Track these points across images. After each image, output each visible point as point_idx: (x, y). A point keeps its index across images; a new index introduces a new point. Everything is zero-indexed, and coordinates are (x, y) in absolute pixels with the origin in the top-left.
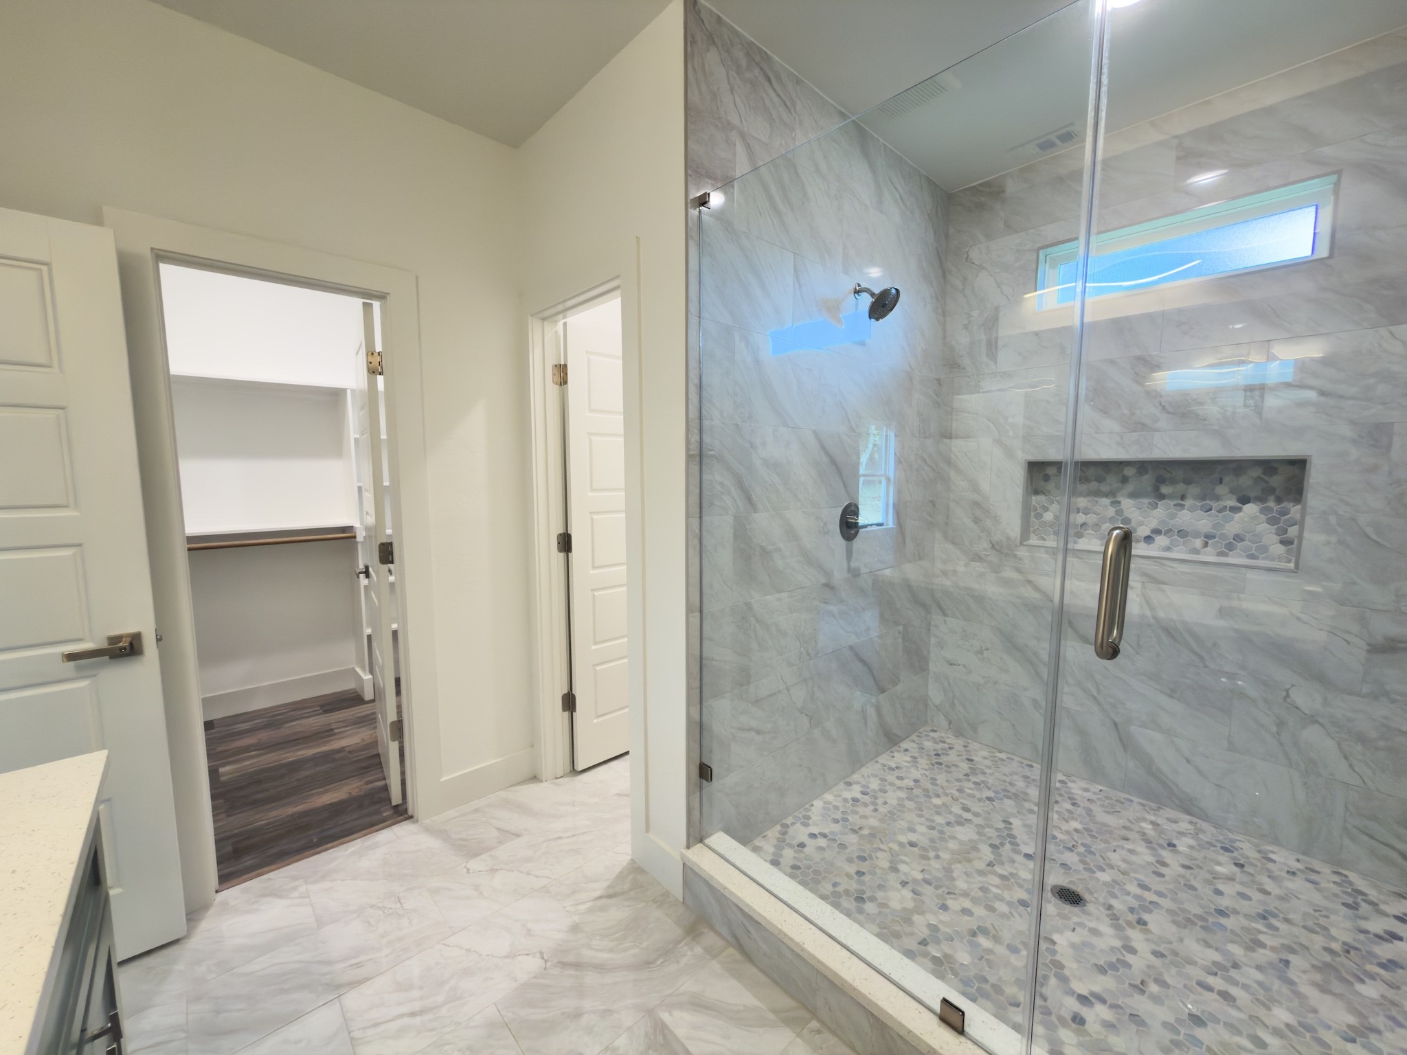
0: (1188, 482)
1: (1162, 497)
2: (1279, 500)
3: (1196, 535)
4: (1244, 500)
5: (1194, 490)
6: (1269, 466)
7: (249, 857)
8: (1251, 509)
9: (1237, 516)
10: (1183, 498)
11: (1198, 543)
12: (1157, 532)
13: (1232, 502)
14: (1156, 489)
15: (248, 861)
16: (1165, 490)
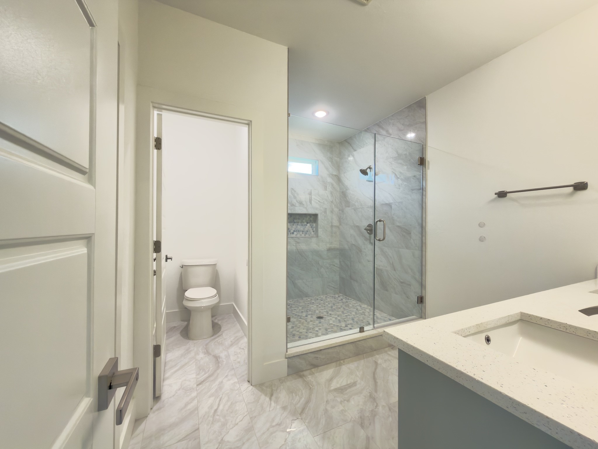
0: (299, 219)
1: (294, 223)
2: (312, 223)
3: (301, 231)
4: (307, 223)
5: (300, 221)
6: (310, 215)
8: (308, 225)
9: (307, 226)
10: (298, 223)
11: (301, 233)
12: (294, 231)
13: (305, 224)
14: (294, 221)
16: (295, 221)
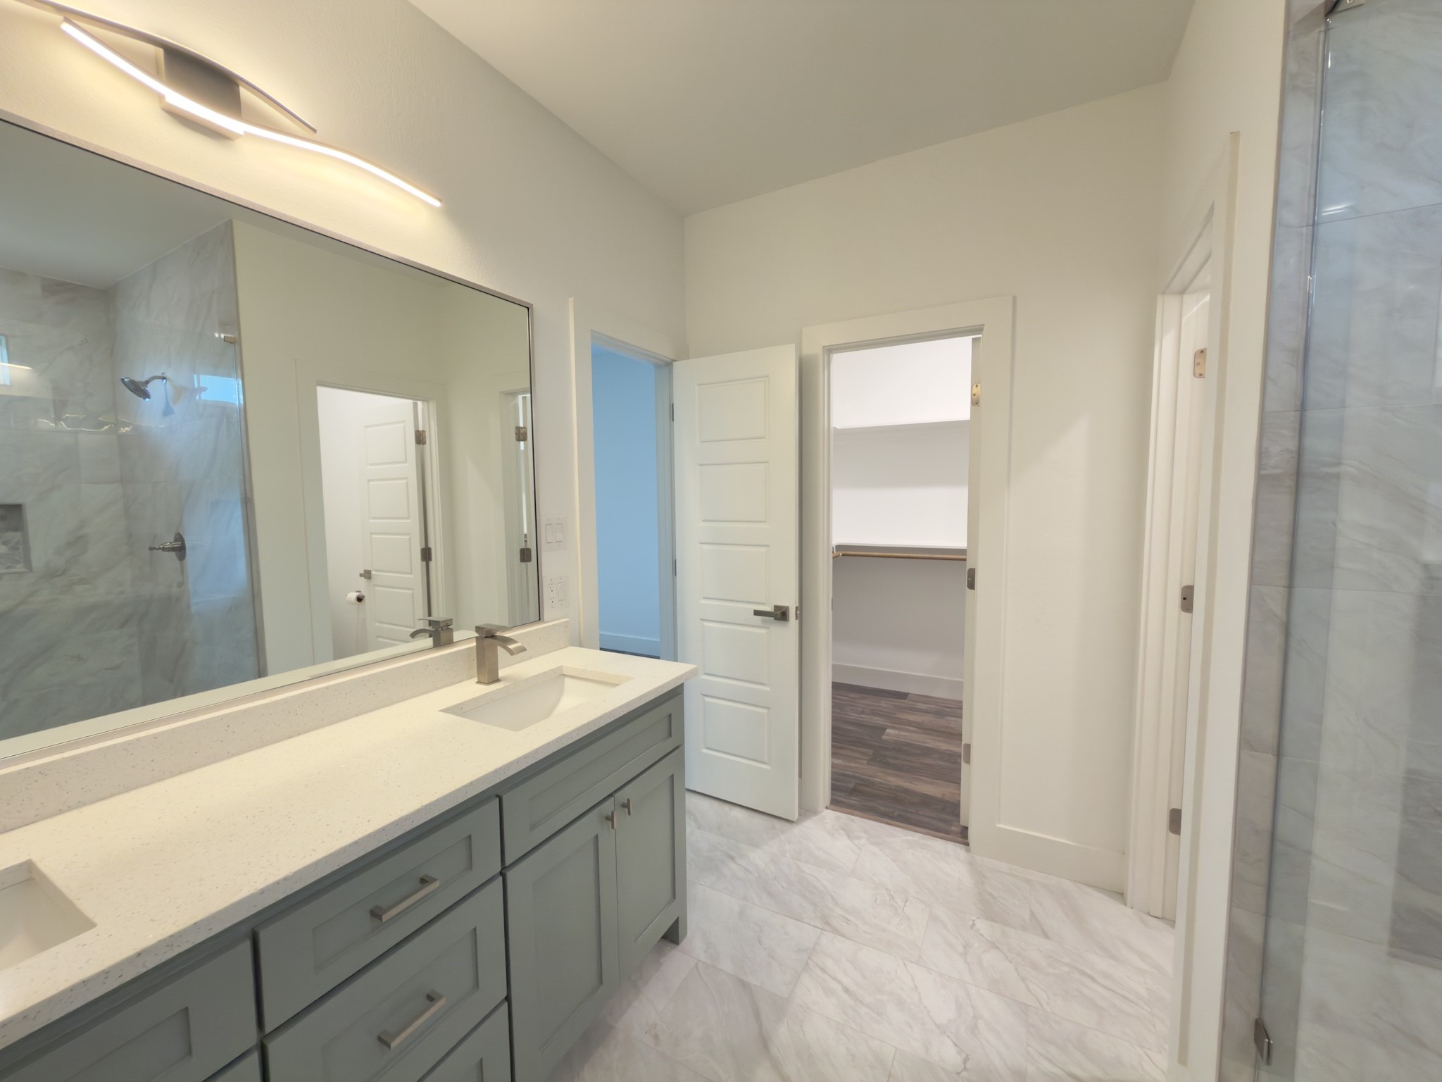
7: (856, 799)
15: (853, 800)
